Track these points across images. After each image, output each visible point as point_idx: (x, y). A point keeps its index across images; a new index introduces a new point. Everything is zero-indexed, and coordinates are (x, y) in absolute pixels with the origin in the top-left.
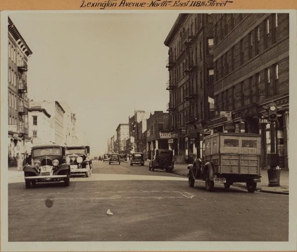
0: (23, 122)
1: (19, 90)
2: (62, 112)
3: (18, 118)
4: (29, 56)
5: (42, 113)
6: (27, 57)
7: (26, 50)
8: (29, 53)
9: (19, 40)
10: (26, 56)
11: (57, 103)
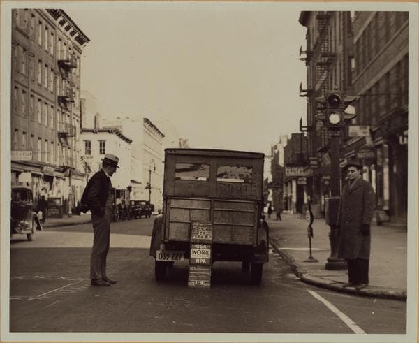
0: (69, 148)
1: (59, 97)
2: (159, 136)
3: (58, 142)
4: (85, 44)
5: (114, 136)
6: (81, 47)
7: (76, 35)
8: (82, 39)
9: (60, 19)
10: (78, 44)
11: (147, 120)
